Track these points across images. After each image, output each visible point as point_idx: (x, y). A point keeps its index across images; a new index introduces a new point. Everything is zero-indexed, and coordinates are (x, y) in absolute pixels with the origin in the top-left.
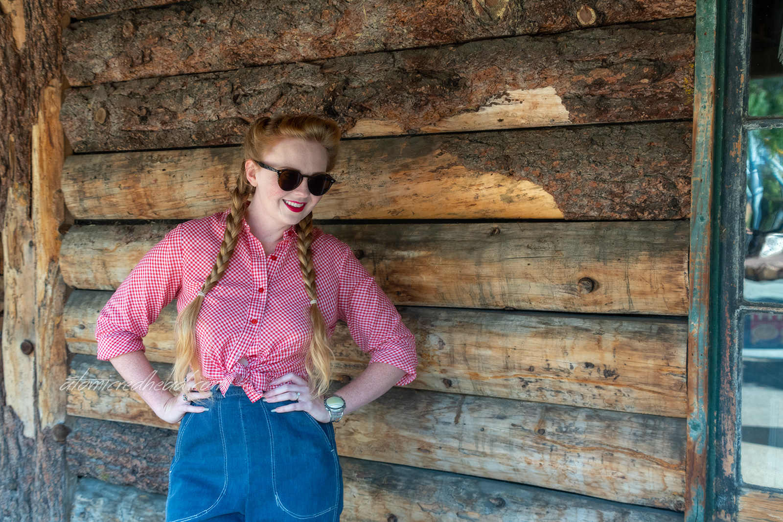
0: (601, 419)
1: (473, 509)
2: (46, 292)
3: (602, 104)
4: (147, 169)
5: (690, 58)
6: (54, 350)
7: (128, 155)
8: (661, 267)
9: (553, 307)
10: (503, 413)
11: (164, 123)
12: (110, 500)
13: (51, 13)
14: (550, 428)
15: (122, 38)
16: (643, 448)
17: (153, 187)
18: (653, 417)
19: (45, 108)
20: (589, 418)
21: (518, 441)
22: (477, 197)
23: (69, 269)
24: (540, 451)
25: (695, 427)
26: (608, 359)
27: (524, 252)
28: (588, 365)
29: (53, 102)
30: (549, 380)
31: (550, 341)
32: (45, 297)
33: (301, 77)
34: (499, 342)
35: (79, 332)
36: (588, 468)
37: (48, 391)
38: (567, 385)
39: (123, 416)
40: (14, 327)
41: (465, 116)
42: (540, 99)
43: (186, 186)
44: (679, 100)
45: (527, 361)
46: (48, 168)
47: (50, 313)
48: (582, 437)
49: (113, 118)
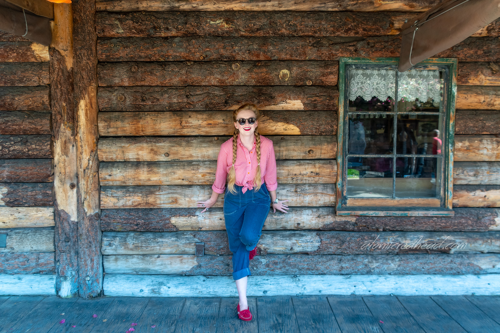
0: (312, 186)
1: (275, 215)
2: (89, 163)
3: (315, 106)
4: (143, 118)
5: (338, 96)
6: (93, 185)
7: (132, 113)
8: (330, 146)
9: (299, 158)
10: (283, 188)
11: (153, 102)
12: (122, 237)
13: (92, 59)
14: (299, 190)
15: (131, 71)
16: (325, 192)
17: (146, 124)
18: (326, 184)
19: (89, 94)
20: (309, 186)
21: (289, 194)
22: (275, 129)
23: (103, 154)
24: (296, 196)
25: (339, 185)
26: (317, 170)
27: (293, 144)
28: (312, 172)
29: (93, 92)
30: (300, 177)
31: (301, 167)
32: (88, 165)
33: (214, 91)
34: (286, 168)
35: (108, 177)
36: (310, 199)
37: (90, 201)
38: (305, 178)
39: (130, 206)
40: (65, 178)
41: (273, 106)
42: (296, 103)
43: (162, 124)
44: (335, 106)
45: (294, 173)
46: (90, 116)
47: (91, 171)
48: (308, 191)
49: (128, 100)
